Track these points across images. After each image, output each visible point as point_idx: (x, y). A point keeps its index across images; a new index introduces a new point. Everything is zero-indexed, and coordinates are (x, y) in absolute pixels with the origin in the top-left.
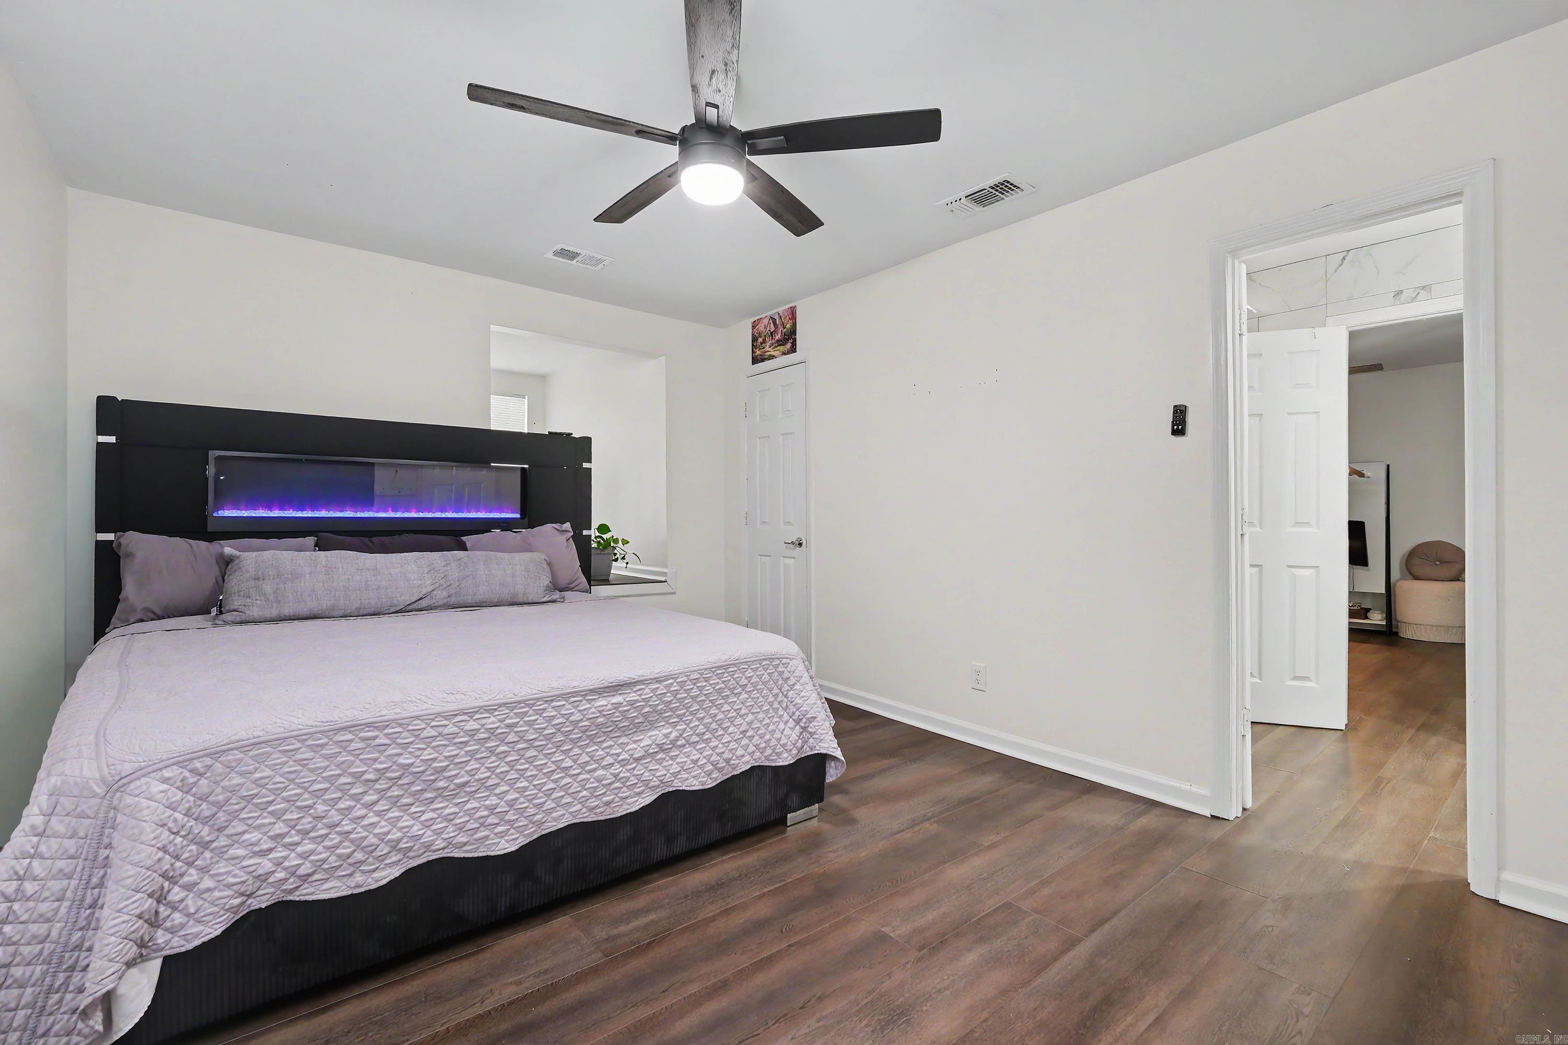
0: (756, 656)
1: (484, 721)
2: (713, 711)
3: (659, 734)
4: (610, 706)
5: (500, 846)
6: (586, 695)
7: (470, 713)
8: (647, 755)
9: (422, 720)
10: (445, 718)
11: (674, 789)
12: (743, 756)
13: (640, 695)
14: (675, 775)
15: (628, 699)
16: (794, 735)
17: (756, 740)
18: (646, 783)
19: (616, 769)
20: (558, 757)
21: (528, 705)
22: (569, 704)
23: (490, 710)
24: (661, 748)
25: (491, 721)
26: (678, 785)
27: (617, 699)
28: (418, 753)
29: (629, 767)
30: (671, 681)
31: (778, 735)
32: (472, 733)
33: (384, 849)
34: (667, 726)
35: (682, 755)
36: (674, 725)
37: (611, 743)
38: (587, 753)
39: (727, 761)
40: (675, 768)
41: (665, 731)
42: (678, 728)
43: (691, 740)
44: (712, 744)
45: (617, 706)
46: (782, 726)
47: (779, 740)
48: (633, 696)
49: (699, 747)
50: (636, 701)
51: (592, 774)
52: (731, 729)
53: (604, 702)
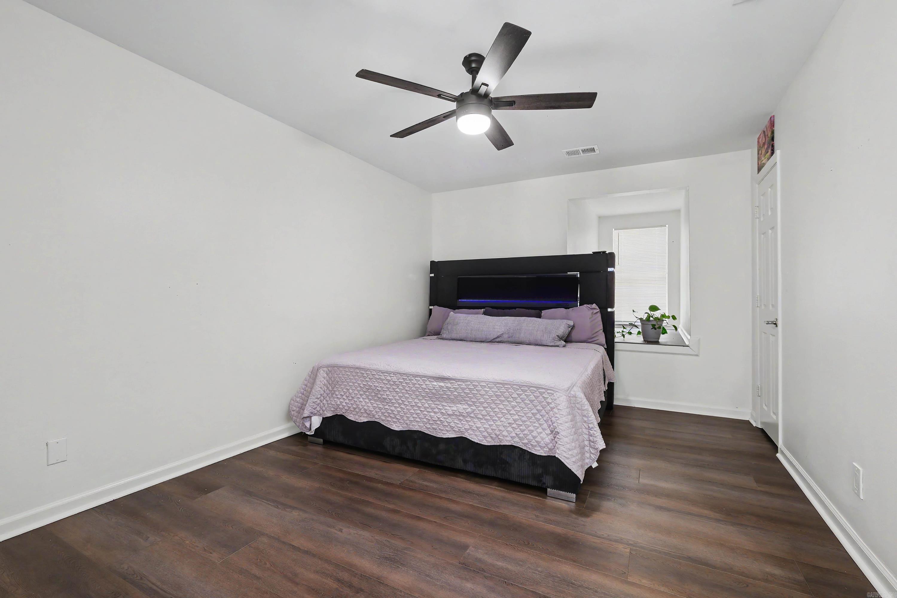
0: (526, 383)
1: (392, 378)
2: (493, 406)
3: (461, 407)
4: (438, 386)
5: (393, 427)
6: (429, 378)
7: (389, 373)
8: (453, 414)
9: (376, 372)
10: (382, 373)
11: (465, 437)
12: (506, 436)
13: (452, 386)
14: (467, 430)
15: (447, 385)
16: (547, 439)
17: (518, 431)
18: (452, 428)
19: (439, 415)
20: (416, 401)
21: (407, 376)
22: (422, 380)
23: (395, 373)
24: (461, 414)
25: (395, 379)
26: (466, 435)
27: (442, 384)
28: (373, 382)
29: (445, 417)
30: (469, 383)
31: (535, 434)
32: (389, 381)
33: (362, 411)
34: (466, 405)
35: (472, 422)
36: (470, 406)
37: (438, 403)
38: (428, 404)
39: (497, 436)
40: (467, 427)
41: (465, 407)
42: (472, 407)
43: (478, 416)
44: (490, 423)
45: (441, 387)
46: (540, 430)
47: (534, 437)
48: (449, 385)
49: (482, 421)
50: (450, 388)
51: (429, 413)
52: (502, 419)
53: (435, 384)
